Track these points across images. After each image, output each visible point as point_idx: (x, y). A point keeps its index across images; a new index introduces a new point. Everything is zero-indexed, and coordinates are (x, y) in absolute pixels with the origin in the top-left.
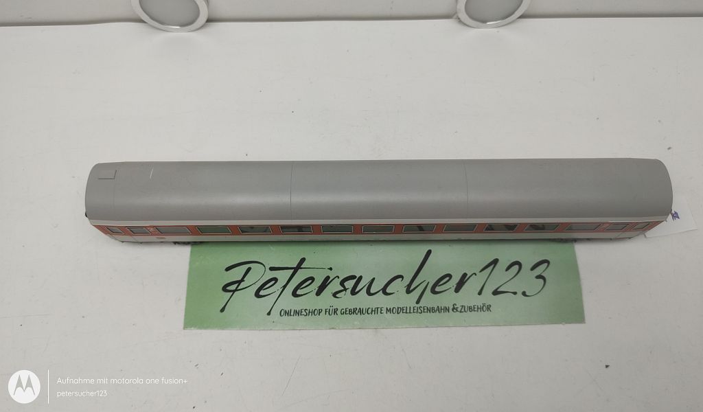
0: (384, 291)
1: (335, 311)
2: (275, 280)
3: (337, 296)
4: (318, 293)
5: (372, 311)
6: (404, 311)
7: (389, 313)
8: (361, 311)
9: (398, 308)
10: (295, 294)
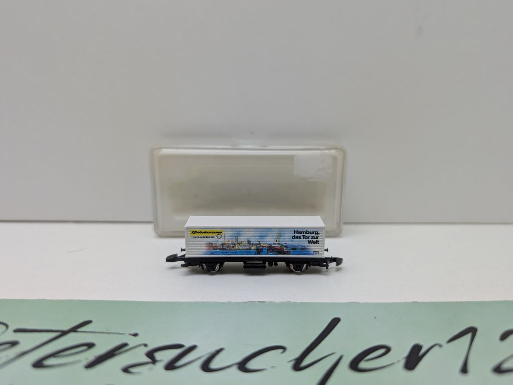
0: (242, 365)
2: (13, 344)
3: (132, 370)
4: (91, 365)
10: (39, 364)
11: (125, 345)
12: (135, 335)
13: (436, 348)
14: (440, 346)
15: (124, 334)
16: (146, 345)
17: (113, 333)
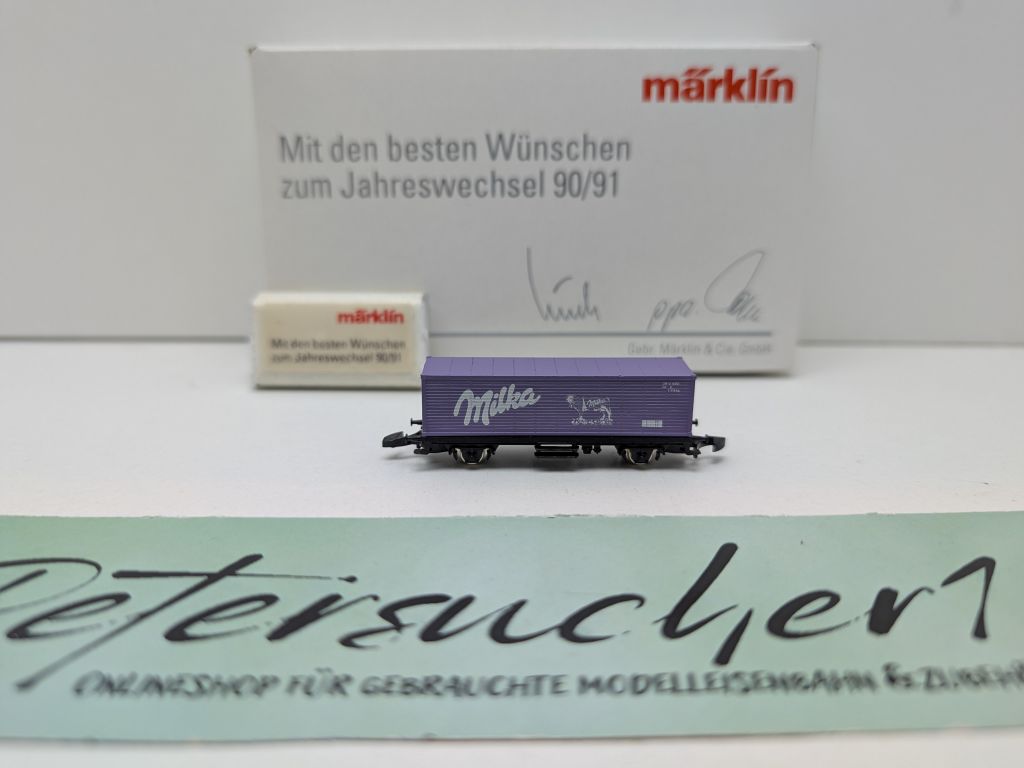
0: (567, 630)
1: (338, 686)
2: (120, 598)
3: (358, 642)
4: (278, 635)
5: (513, 686)
6: (667, 685)
7: (592, 693)
8: (459, 687)
9: (636, 679)
10: (177, 634)
11: (335, 598)
12: (352, 580)
13: (924, 594)
14: (931, 591)
15: (328, 578)
16: (376, 598)
17: (307, 577)
